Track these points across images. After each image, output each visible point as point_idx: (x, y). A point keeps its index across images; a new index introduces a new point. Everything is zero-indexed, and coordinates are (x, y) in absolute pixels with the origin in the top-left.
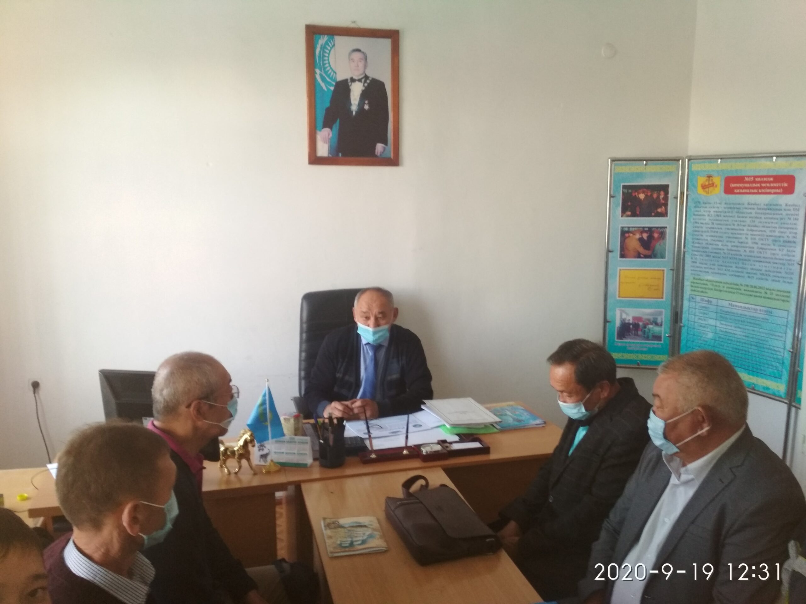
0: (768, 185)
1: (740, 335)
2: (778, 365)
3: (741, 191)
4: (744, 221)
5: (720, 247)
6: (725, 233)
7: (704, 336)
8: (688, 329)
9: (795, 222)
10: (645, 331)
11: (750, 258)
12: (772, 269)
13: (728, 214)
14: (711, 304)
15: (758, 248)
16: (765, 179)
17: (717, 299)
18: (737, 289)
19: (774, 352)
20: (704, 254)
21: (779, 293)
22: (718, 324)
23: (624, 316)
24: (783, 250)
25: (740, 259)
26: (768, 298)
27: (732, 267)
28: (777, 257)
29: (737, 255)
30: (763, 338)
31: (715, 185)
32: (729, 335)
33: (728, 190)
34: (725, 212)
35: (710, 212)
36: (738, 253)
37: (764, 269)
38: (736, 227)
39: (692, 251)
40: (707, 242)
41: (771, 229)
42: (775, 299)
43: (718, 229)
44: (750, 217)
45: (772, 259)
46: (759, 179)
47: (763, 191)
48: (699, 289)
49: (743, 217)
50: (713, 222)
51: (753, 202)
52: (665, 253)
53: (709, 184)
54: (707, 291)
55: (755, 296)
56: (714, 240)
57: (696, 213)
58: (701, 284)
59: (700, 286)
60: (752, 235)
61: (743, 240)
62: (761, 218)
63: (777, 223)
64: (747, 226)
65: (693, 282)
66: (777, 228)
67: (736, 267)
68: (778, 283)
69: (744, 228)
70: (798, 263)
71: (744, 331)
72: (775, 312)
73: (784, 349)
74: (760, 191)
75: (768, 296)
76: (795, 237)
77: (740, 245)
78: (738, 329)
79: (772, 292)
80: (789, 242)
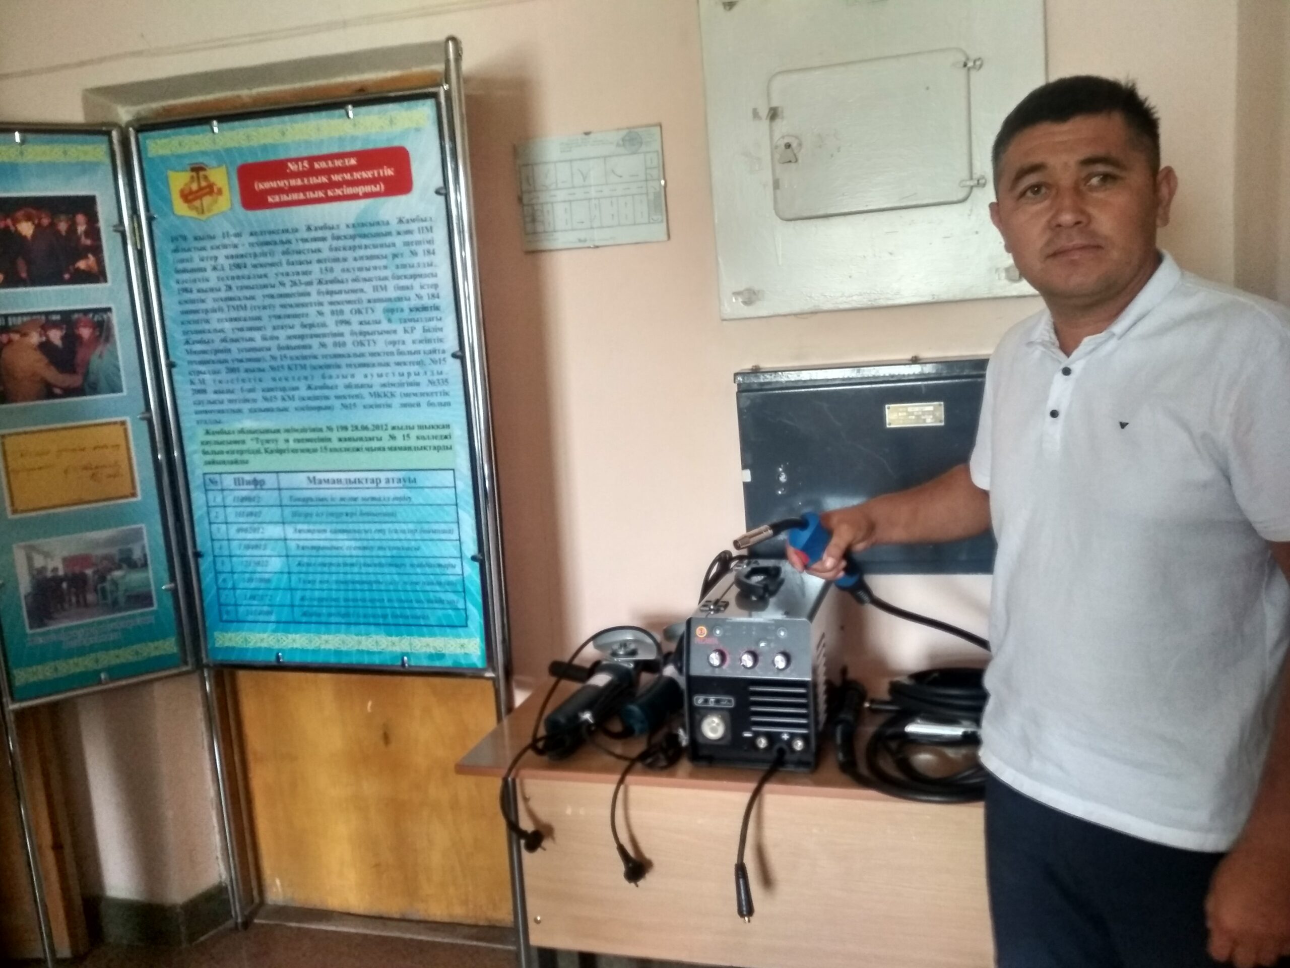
0: (348, 177)
1: (349, 548)
2: (451, 597)
3: (285, 198)
4: (305, 273)
5: (259, 343)
6: (264, 308)
7: (259, 569)
8: (214, 562)
9: (427, 259)
10: (103, 590)
11: (339, 361)
12: (396, 379)
13: (262, 260)
14: (262, 489)
15: (353, 333)
16: (338, 163)
17: (277, 472)
18: (322, 440)
19: (438, 570)
20: (221, 367)
21: (425, 433)
22: (290, 532)
23: (39, 562)
24: (413, 329)
25: (314, 368)
26: (400, 449)
27: (296, 389)
28: (402, 348)
29: (305, 358)
30: (406, 544)
31: (215, 190)
32: (321, 553)
33: (252, 200)
34: (255, 255)
35: (216, 258)
36: (306, 352)
37: (377, 381)
38: (288, 290)
39: (191, 362)
40: (222, 335)
41: (375, 283)
42: (417, 449)
43: (247, 298)
44: (319, 261)
45: (392, 354)
46: (323, 165)
47: (338, 192)
48: (225, 457)
49: (301, 263)
50: (230, 282)
51: (321, 224)
52: (119, 377)
53: (201, 189)
54: (246, 457)
55: (367, 449)
56: (241, 329)
57: (180, 266)
58: (230, 443)
59: (225, 448)
60: (331, 303)
61: (313, 318)
62: (345, 260)
63: (385, 267)
64: (315, 282)
65: (207, 443)
66: (390, 278)
67: (309, 388)
68: (416, 409)
69: (309, 289)
70: (454, 356)
71: (357, 536)
72: (423, 479)
73: (461, 557)
74: (330, 193)
75: (400, 442)
76: (436, 295)
77: (307, 331)
78: (341, 536)
79: (406, 432)
80: (425, 309)
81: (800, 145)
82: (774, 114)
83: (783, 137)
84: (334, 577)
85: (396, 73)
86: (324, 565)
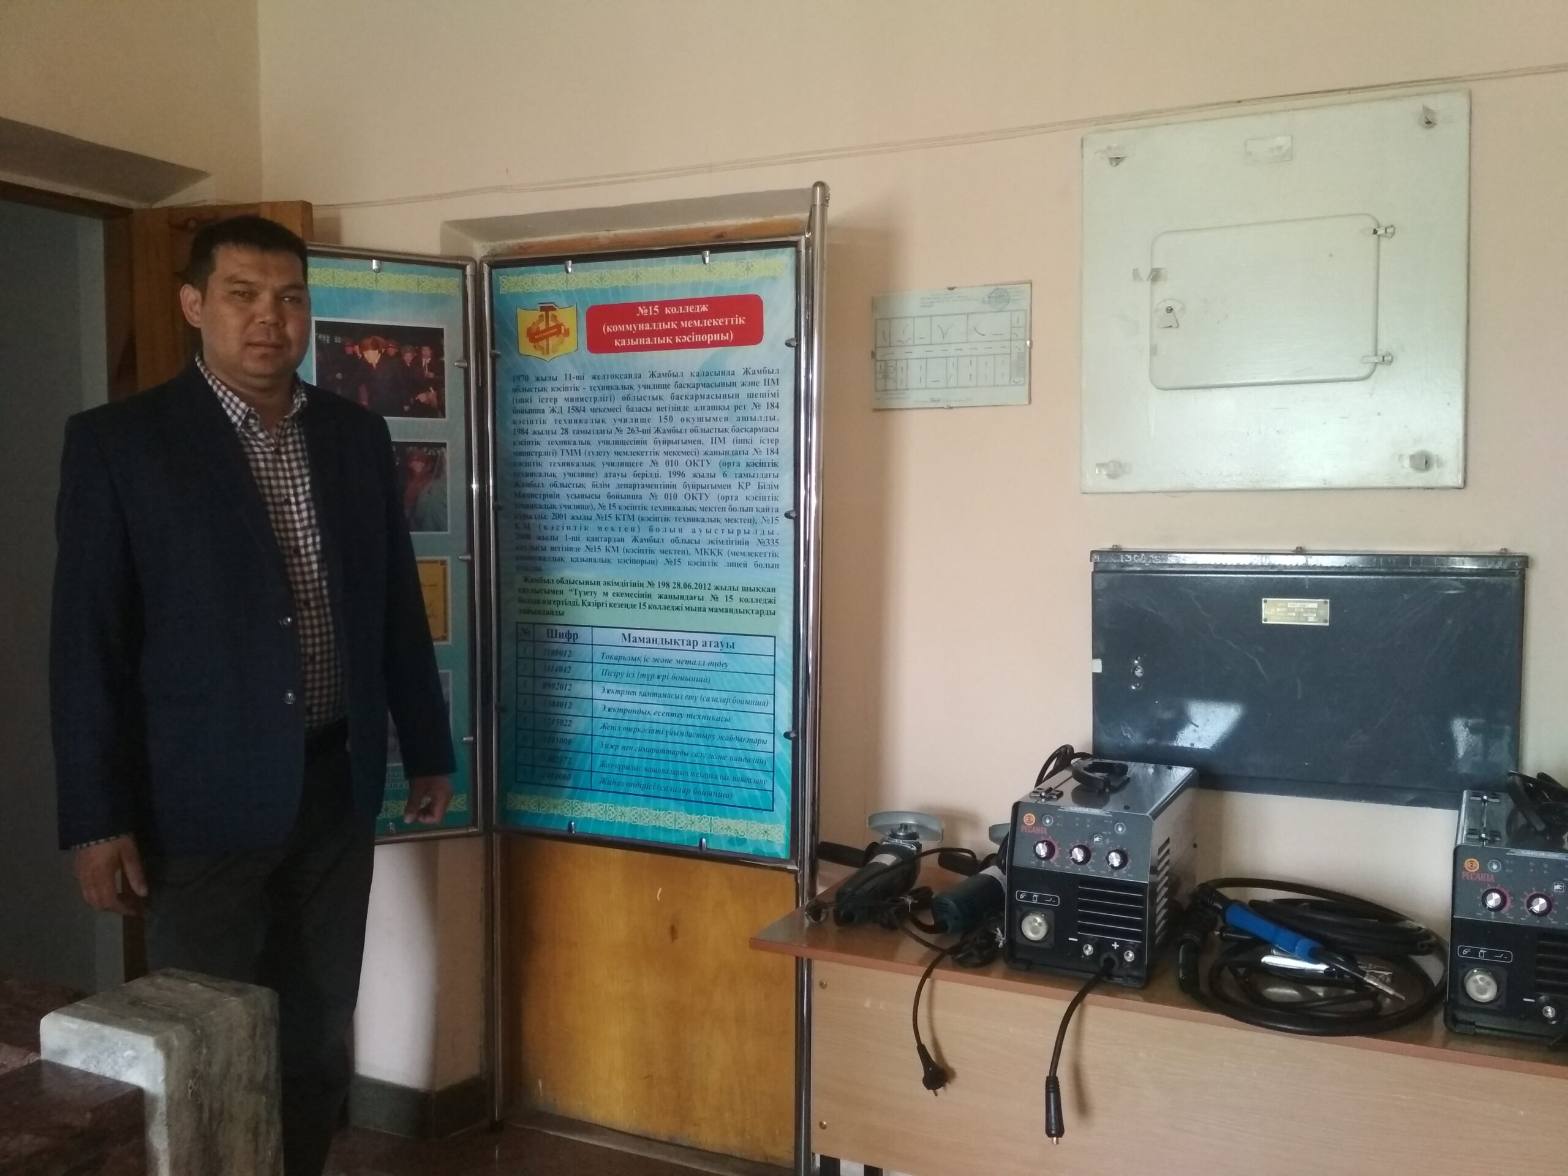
0: (697, 323)
1: (658, 713)
2: (761, 776)
3: (632, 342)
4: (643, 421)
5: (589, 490)
6: (599, 454)
7: (562, 730)
8: (516, 718)
9: (771, 412)
11: (668, 513)
12: (725, 537)
13: (602, 405)
14: (574, 644)
15: (685, 486)
16: (689, 309)
17: (592, 627)
18: (642, 596)
19: (748, 746)
20: (548, 512)
21: (749, 595)
22: (598, 692)
24: (748, 485)
25: (642, 519)
26: (722, 610)
27: (623, 540)
28: (735, 504)
29: (634, 508)
30: (716, 713)
31: (563, 332)
32: (628, 716)
33: (599, 343)
34: (596, 399)
35: (556, 400)
36: (636, 502)
37: (705, 537)
38: (624, 437)
39: (516, 506)
40: (553, 480)
41: (714, 435)
42: (739, 611)
43: (581, 443)
44: (659, 409)
45: (724, 509)
46: (674, 310)
47: (686, 339)
48: (540, 607)
49: (641, 410)
50: (565, 426)
51: (665, 371)
52: (445, 516)
53: (548, 329)
54: (561, 608)
55: (688, 609)
56: (573, 475)
57: (519, 406)
58: (546, 592)
59: (541, 597)
60: (667, 453)
61: (647, 468)
62: (686, 409)
63: (726, 419)
64: (653, 431)
65: (525, 591)
66: (730, 431)
67: (635, 540)
68: (742, 569)
69: (646, 437)
70: (787, 515)
71: (668, 701)
72: (743, 644)
73: (774, 733)
74: (678, 340)
75: (722, 604)
76: (775, 451)
77: (638, 480)
78: (649, 699)
79: (729, 593)
80: (762, 464)
81: (1183, 309)
82: (1156, 276)
83: (1165, 301)
84: (639, 744)
85: (758, 220)
86: (629, 729)
